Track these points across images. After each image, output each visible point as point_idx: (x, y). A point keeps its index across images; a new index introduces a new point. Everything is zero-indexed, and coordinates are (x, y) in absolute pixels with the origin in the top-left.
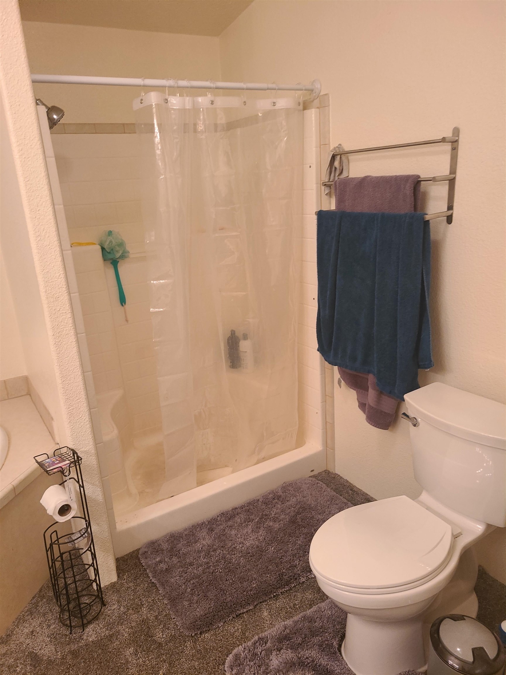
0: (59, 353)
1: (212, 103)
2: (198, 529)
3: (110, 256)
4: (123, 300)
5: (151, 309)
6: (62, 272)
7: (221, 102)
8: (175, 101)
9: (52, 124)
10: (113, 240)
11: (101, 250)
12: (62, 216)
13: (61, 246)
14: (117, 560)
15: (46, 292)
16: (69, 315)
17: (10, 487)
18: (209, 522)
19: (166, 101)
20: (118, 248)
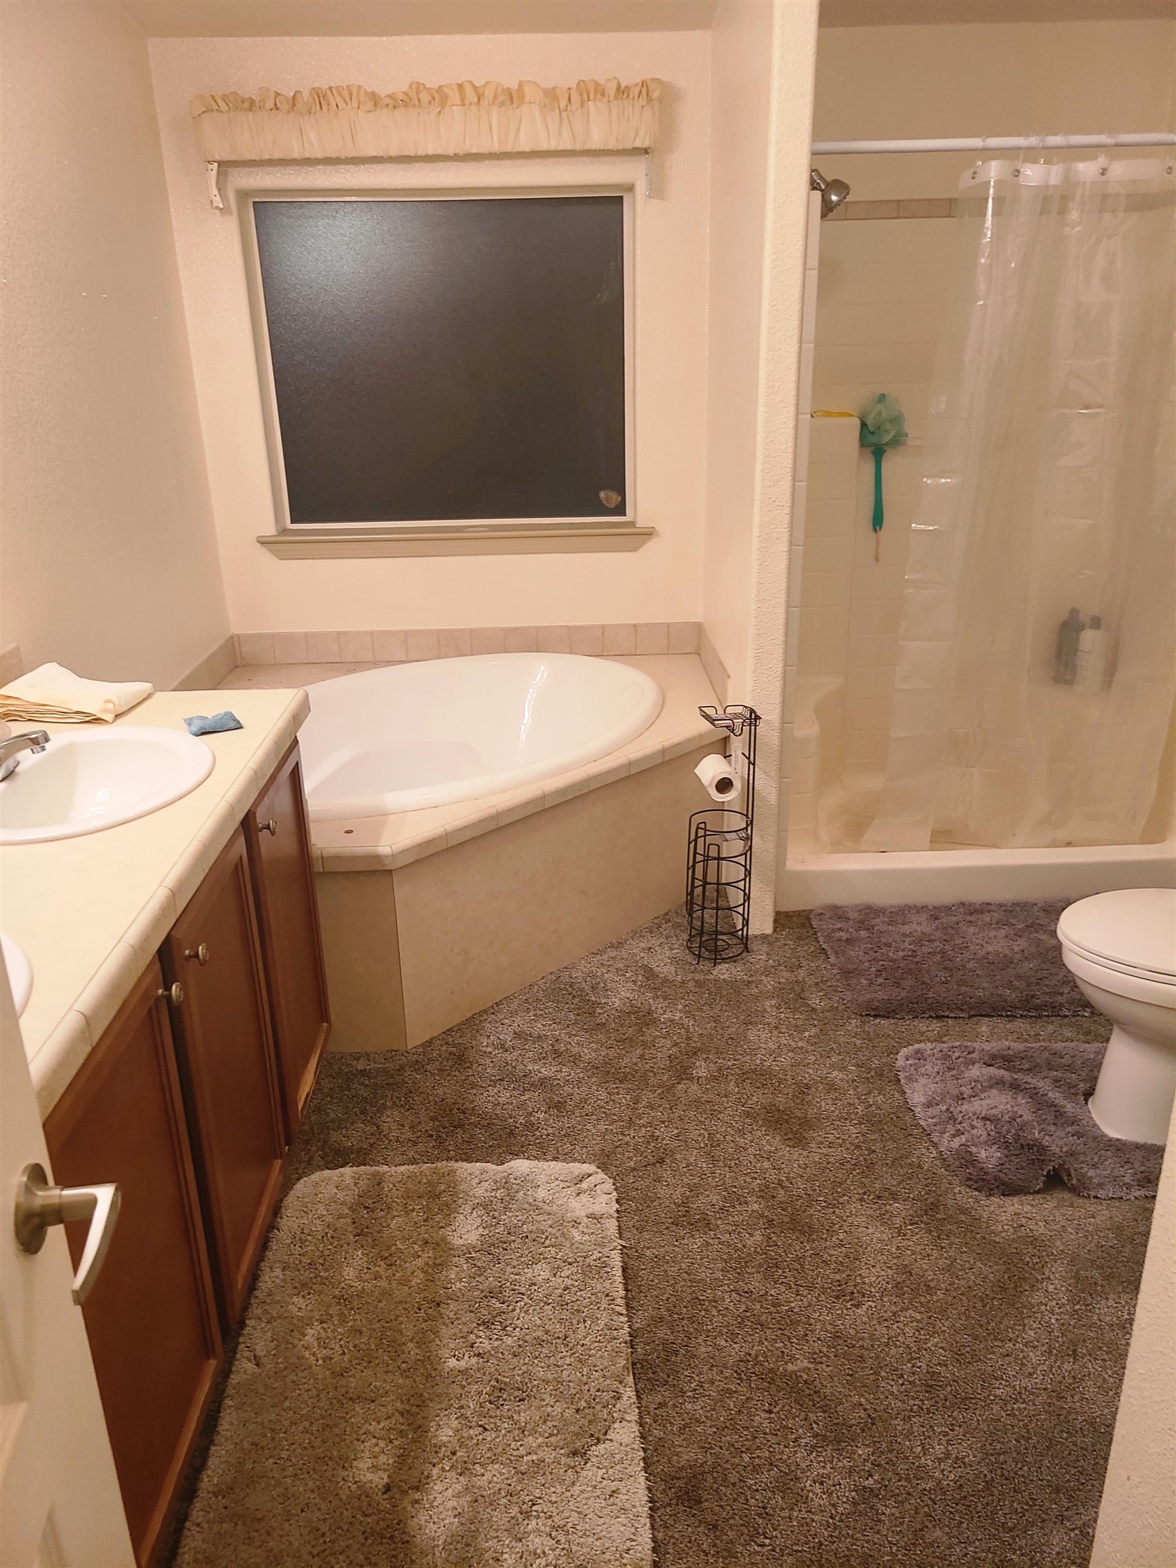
0: (762, 565)
1: (1104, 172)
2: (914, 911)
3: (873, 439)
4: (877, 521)
5: (913, 525)
6: (791, 444)
7: (1120, 170)
8: (1032, 174)
9: (827, 209)
10: (883, 410)
11: (859, 426)
12: (809, 358)
13: (797, 405)
14: (778, 913)
15: (763, 471)
16: (787, 510)
17: (659, 747)
18: (935, 908)
19: (1017, 173)
20: (888, 426)
